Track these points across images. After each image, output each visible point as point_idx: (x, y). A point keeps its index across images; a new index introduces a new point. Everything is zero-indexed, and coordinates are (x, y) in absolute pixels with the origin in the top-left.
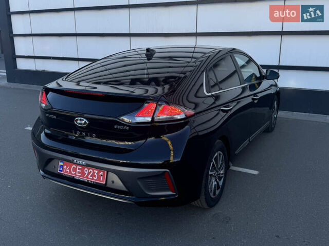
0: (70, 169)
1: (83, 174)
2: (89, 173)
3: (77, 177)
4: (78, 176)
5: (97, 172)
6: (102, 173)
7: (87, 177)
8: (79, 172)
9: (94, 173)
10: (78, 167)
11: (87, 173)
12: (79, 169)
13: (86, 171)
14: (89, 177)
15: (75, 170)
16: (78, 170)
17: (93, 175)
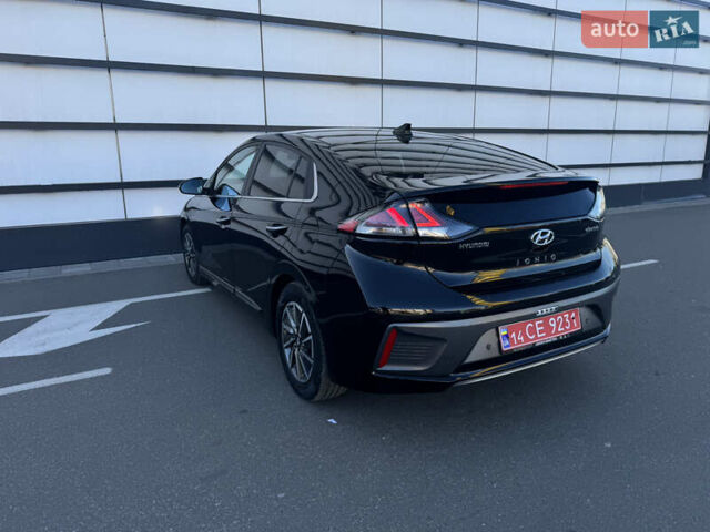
0: (524, 334)
1: (548, 329)
2: (558, 324)
3: (539, 343)
4: (541, 338)
5: (567, 315)
6: (573, 315)
7: (557, 331)
8: (541, 332)
9: (564, 319)
10: (537, 323)
11: (554, 325)
12: (539, 325)
13: (552, 322)
14: (560, 330)
15: (532, 330)
16: (538, 329)
17: (565, 324)
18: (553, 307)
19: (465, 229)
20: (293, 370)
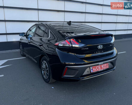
0: (96, 69)
2: (103, 67)
6: (107, 64)
10: (99, 66)
18: (102, 63)
19: (83, 45)
20: (44, 76)
